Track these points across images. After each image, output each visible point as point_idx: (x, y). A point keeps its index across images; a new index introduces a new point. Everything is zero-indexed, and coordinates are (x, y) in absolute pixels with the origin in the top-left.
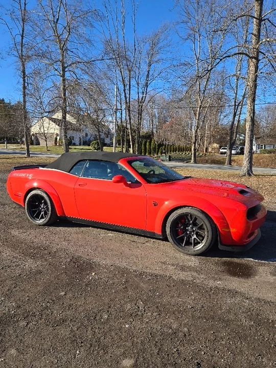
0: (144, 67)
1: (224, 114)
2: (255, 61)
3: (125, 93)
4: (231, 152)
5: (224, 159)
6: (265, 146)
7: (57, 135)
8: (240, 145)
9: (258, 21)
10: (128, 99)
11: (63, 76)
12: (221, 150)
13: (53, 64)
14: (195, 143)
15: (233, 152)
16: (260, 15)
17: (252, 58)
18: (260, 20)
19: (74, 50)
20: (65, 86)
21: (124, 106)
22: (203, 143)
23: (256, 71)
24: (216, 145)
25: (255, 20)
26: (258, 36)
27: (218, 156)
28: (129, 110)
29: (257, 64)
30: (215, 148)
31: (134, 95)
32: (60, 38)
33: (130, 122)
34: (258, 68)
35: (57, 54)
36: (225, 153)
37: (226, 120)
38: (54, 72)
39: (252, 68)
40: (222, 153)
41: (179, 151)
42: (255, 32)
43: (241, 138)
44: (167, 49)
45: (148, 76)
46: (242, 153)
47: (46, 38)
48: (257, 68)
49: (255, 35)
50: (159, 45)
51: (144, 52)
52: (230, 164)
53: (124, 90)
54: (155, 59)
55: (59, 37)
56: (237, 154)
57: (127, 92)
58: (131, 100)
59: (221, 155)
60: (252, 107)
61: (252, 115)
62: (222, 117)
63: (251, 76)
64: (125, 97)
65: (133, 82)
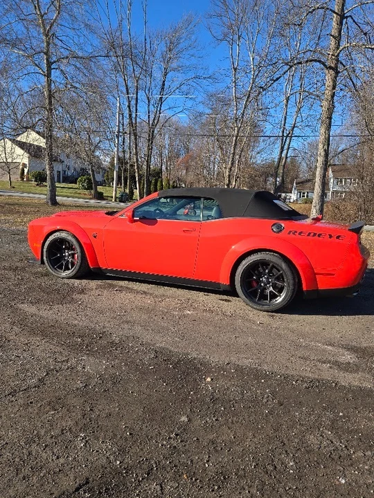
2: (333, 72)
3: (130, 111)
6: (307, 195)
7: (24, 165)
9: (339, 18)
10: (133, 120)
11: (48, 75)
13: (32, 56)
16: (343, 10)
17: (330, 68)
18: (342, 17)
19: (64, 38)
20: (50, 91)
23: (334, 88)
25: (335, 15)
26: (338, 39)
28: (134, 135)
29: (336, 77)
31: (142, 114)
32: (45, 17)
34: (336, 83)
35: (39, 42)
38: (32, 69)
39: (329, 83)
42: (335, 32)
44: (191, 52)
45: (162, 89)
47: (23, 17)
48: (334, 82)
49: (334, 37)
50: (180, 46)
51: (158, 54)
53: (129, 107)
54: (174, 64)
55: (42, 16)
58: (138, 120)
60: (327, 136)
61: (326, 147)
63: (328, 93)
64: (130, 115)
65: (142, 95)
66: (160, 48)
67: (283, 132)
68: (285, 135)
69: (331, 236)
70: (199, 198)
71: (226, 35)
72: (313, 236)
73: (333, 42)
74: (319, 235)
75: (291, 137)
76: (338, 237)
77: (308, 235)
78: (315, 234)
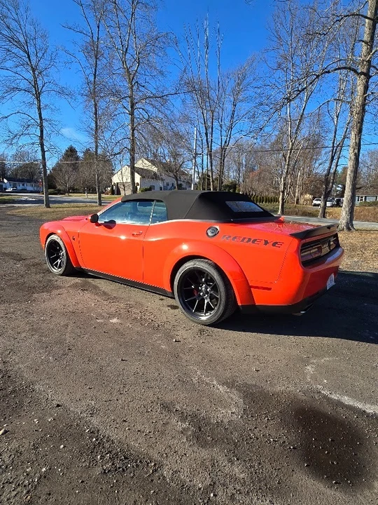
0: (229, 107)
1: (320, 161)
2: (364, 78)
3: (207, 137)
4: (326, 204)
5: (317, 211)
6: (365, 199)
7: (138, 184)
8: (337, 196)
9: (371, 22)
10: (210, 144)
11: (132, 114)
12: (315, 202)
13: (119, 100)
14: (283, 192)
15: (329, 204)
16: (376, 14)
17: (362, 73)
18: (375, 21)
20: (133, 125)
21: (206, 151)
22: (294, 193)
23: (365, 92)
24: (308, 196)
25: (367, 21)
26: (371, 44)
27: (310, 208)
28: (211, 156)
30: (306, 200)
33: (212, 169)
34: (368, 88)
36: (318, 205)
37: (320, 169)
39: (360, 89)
40: (315, 205)
41: (266, 202)
42: (366, 37)
43: (338, 189)
45: (232, 117)
46: (338, 204)
48: (366, 88)
49: (366, 43)
51: (229, 90)
52: (324, 217)
53: (206, 134)
54: (240, 97)
55: (128, 70)
56: (332, 206)
57: (209, 135)
58: (213, 144)
59: (315, 207)
60: (357, 141)
61: (356, 151)
62: (317, 165)
63: (358, 100)
64: (207, 141)
66: (230, 85)
67: (333, 143)
68: (335, 145)
69: (266, 243)
70: (153, 200)
71: (280, 65)
72: (247, 242)
73: (365, 48)
74: (253, 242)
75: (342, 147)
76: (274, 244)
77: (243, 240)
78: (250, 239)
